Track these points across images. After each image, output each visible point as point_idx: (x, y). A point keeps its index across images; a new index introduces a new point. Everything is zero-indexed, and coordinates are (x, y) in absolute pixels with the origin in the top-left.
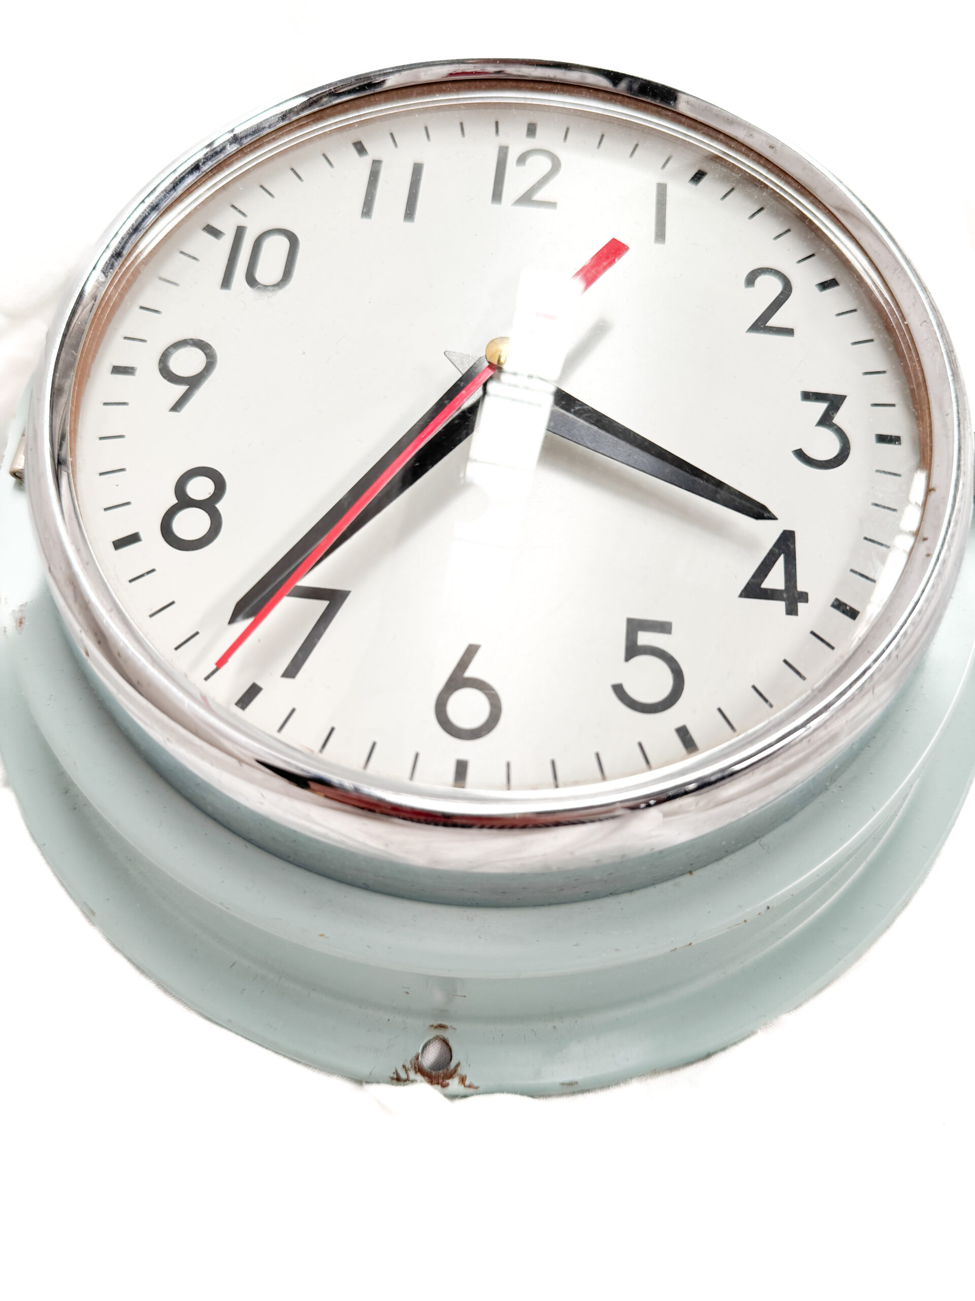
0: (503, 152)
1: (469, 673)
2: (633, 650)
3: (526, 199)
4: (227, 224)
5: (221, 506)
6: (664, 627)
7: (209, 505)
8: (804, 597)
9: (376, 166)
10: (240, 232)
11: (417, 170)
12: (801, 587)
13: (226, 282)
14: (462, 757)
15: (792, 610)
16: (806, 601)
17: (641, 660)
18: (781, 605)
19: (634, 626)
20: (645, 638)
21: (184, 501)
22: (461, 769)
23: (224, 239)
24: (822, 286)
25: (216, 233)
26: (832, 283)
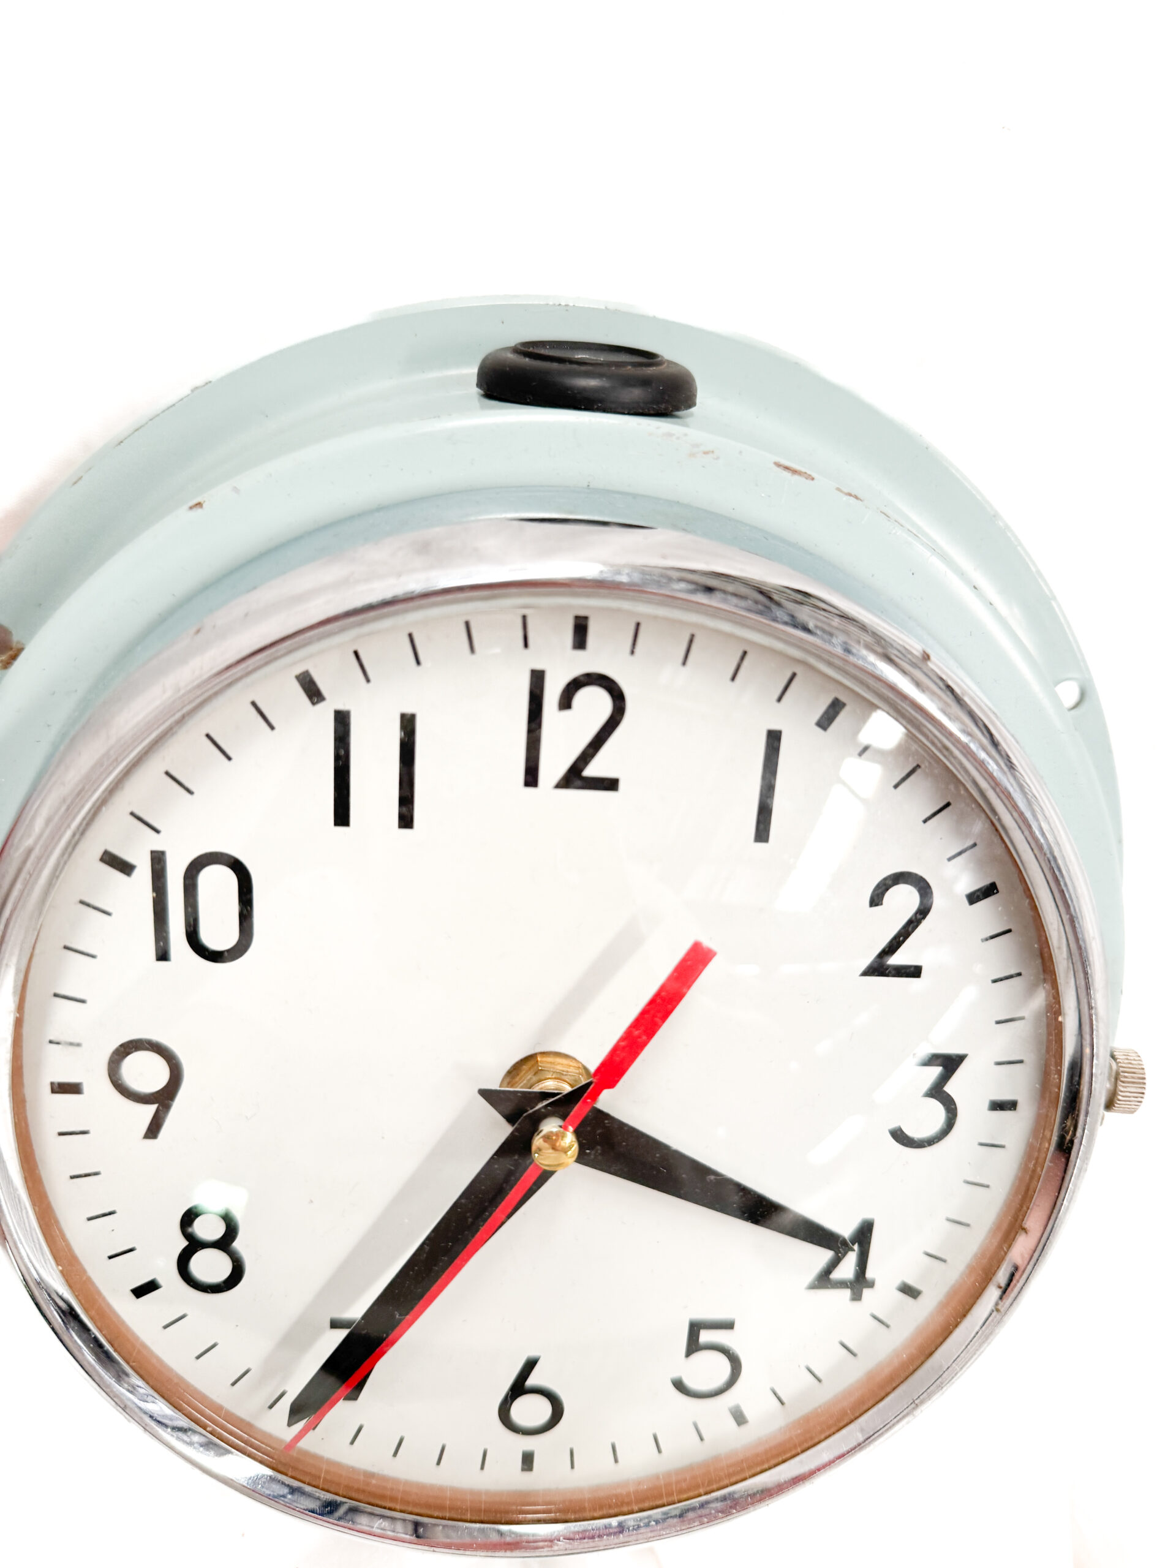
0: (538, 679)
1: (531, 1382)
2: (693, 1346)
3: (574, 778)
4: (135, 848)
5: (237, 1245)
6: (725, 1325)
7: (224, 1244)
8: (871, 1283)
9: (342, 720)
10: (158, 860)
11: (408, 724)
12: (869, 1274)
13: (162, 953)
14: (529, 1449)
15: (857, 1297)
16: (872, 1287)
17: (700, 1357)
18: (846, 1294)
19: (695, 1329)
20: (705, 1336)
21: (195, 1244)
23: (136, 875)
24: (974, 898)
25: (126, 868)
26: (989, 891)
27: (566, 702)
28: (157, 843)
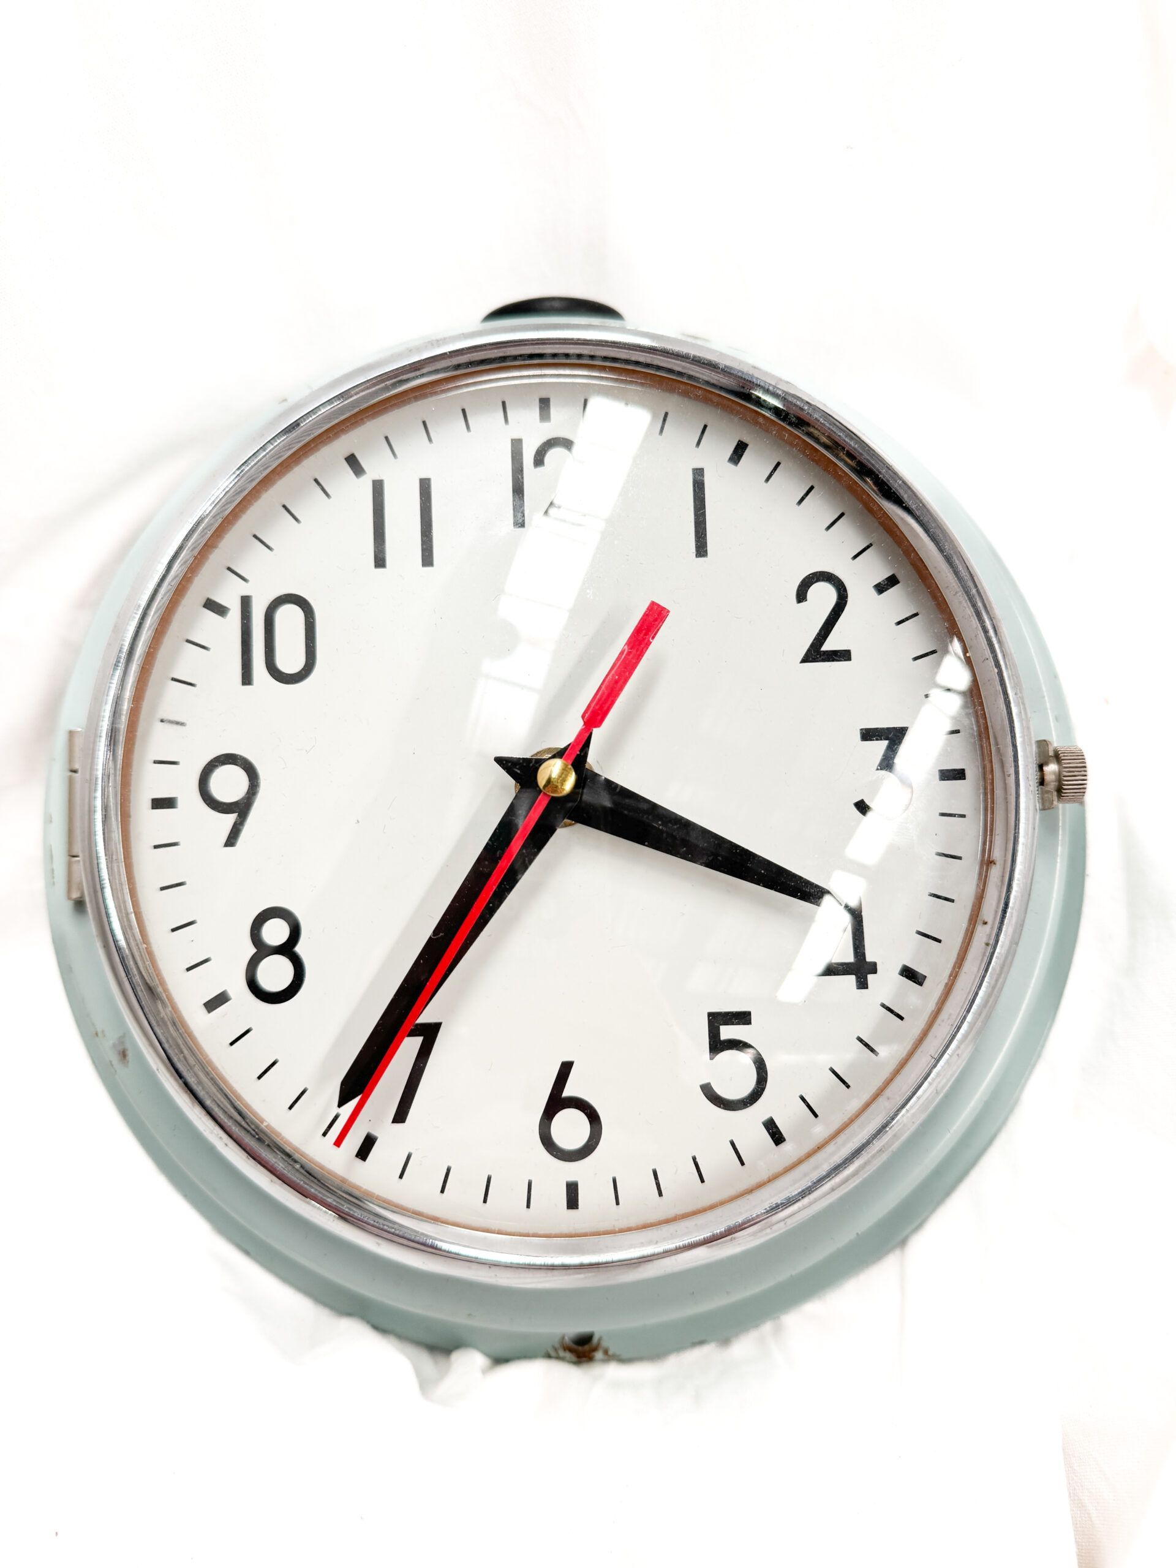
0: (517, 446)
1: (567, 1093)
2: (717, 1045)
4: (229, 595)
5: (299, 949)
6: (743, 1018)
7: (287, 949)
8: (873, 968)
9: (378, 488)
10: (246, 602)
11: (425, 486)
12: (869, 958)
13: (247, 678)
14: (571, 1179)
15: (863, 984)
16: (875, 972)
17: (725, 1055)
18: (851, 979)
19: (716, 1020)
20: (727, 1032)
21: (263, 950)
22: (572, 1190)
23: (230, 615)
24: (880, 588)
25: (220, 610)
26: (892, 581)
27: (539, 460)
28: (244, 589)
